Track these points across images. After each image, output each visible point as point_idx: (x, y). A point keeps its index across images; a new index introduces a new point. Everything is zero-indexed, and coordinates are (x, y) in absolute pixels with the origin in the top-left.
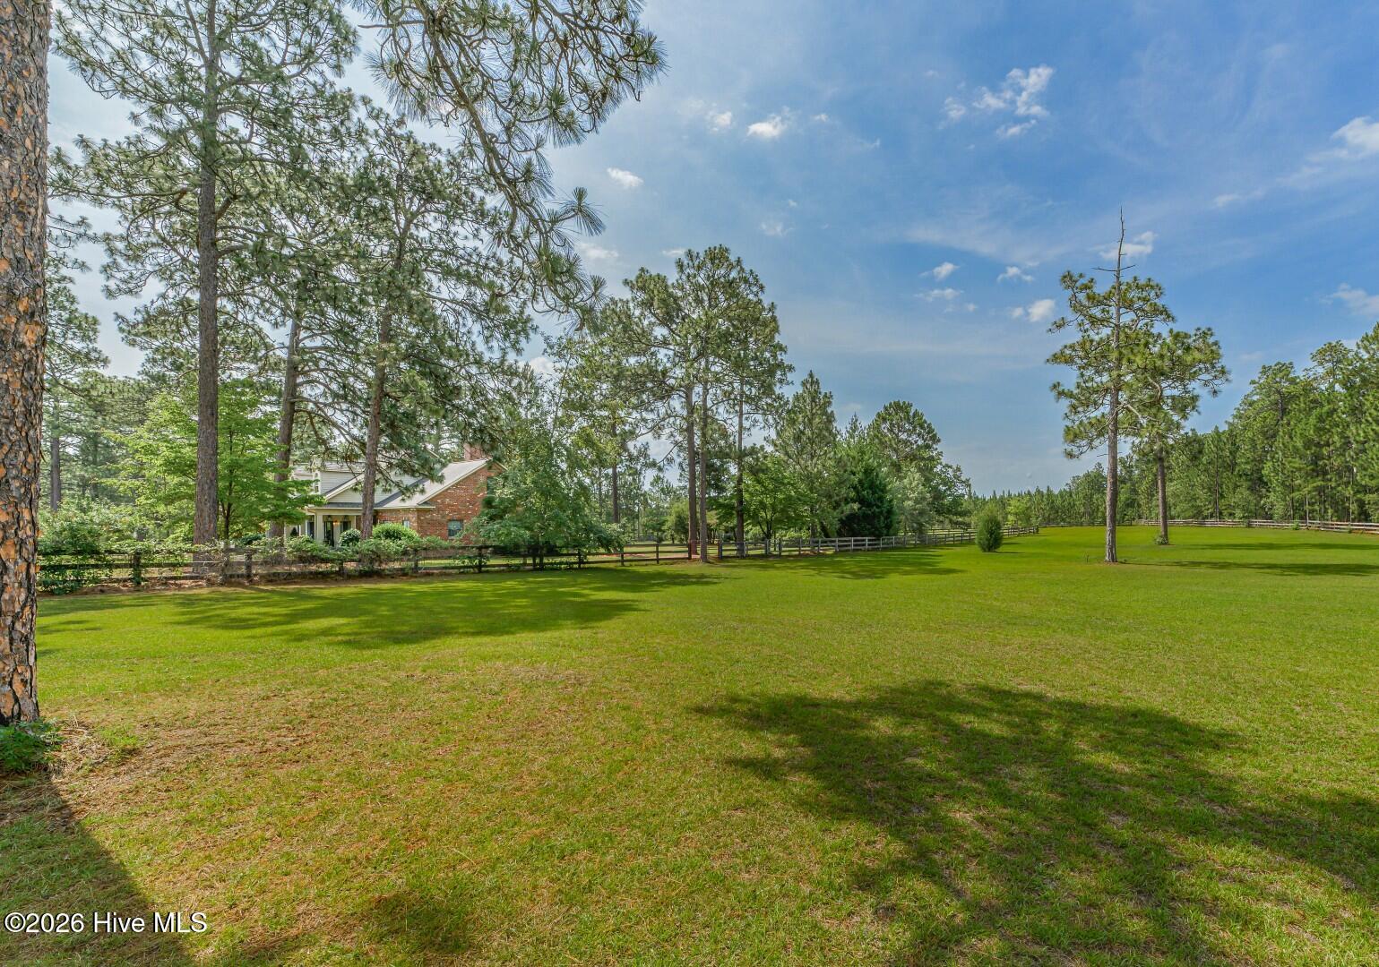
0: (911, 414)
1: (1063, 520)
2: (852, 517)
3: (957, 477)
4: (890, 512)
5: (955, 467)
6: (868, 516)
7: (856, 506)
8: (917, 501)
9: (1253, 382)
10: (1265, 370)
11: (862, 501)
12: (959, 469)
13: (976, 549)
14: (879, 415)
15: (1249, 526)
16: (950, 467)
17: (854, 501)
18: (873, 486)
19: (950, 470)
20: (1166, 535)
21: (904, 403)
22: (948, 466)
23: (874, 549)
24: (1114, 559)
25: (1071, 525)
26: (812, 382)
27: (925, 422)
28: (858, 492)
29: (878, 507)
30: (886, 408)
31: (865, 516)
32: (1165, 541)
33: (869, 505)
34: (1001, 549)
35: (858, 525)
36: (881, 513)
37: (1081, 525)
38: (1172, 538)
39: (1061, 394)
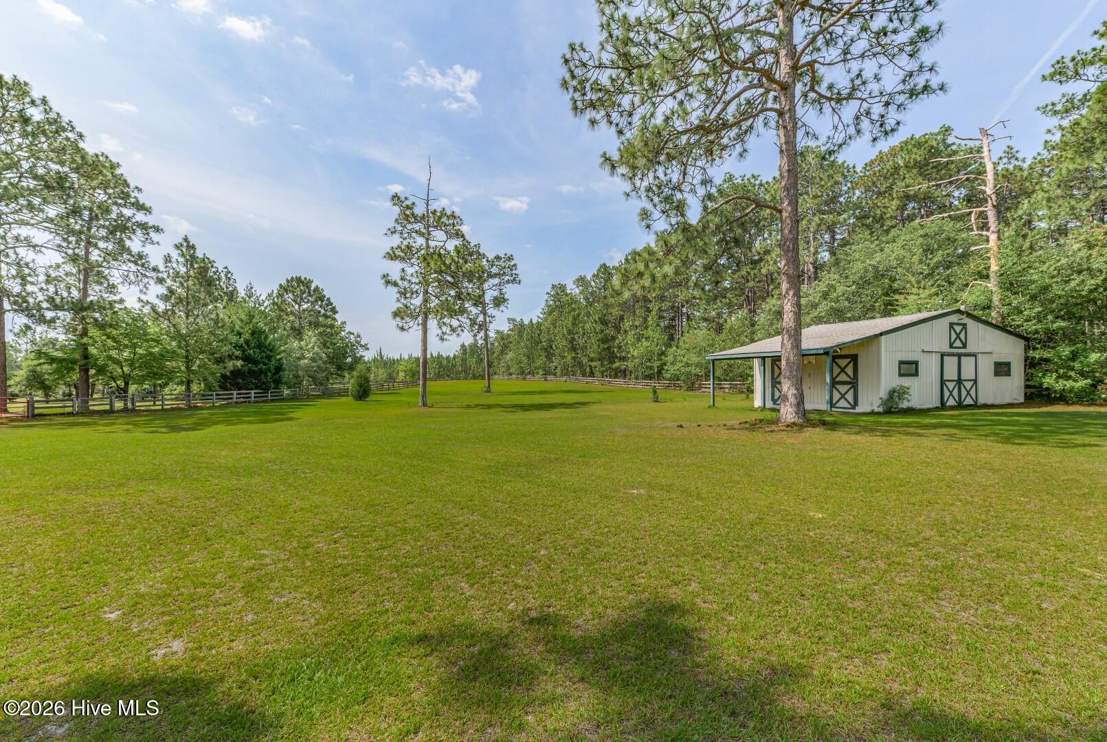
0: (312, 288)
1: (448, 376)
2: (236, 373)
3: (358, 343)
4: (279, 369)
5: (356, 334)
6: (255, 372)
7: (239, 363)
8: (313, 360)
9: (548, 293)
10: (554, 287)
11: (247, 359)
12: (359, 336)
13: (350, 399)
14: (281, 286)
15: (546, 380)
16: (353, 334)
17: (237, 358)
18: (260, 346)
19: (352, 336)
20: (489, 386)
21: (305, 279)
22: (350, 333)
23: (261, 400)
24: (425, 404)
25: (452, 379)
26: (187, 247)
27: (325, 296)
28: (244, 351)
29: (265, 364)
30: (288, 281)
31: (251, 372)
32: (488, 390)
33: (256, 363)
34: (372, 397)
35: (243, 380)
36: (269, 369)
37: (459, 379)
38: (493, 388)
39: (388, 282)
